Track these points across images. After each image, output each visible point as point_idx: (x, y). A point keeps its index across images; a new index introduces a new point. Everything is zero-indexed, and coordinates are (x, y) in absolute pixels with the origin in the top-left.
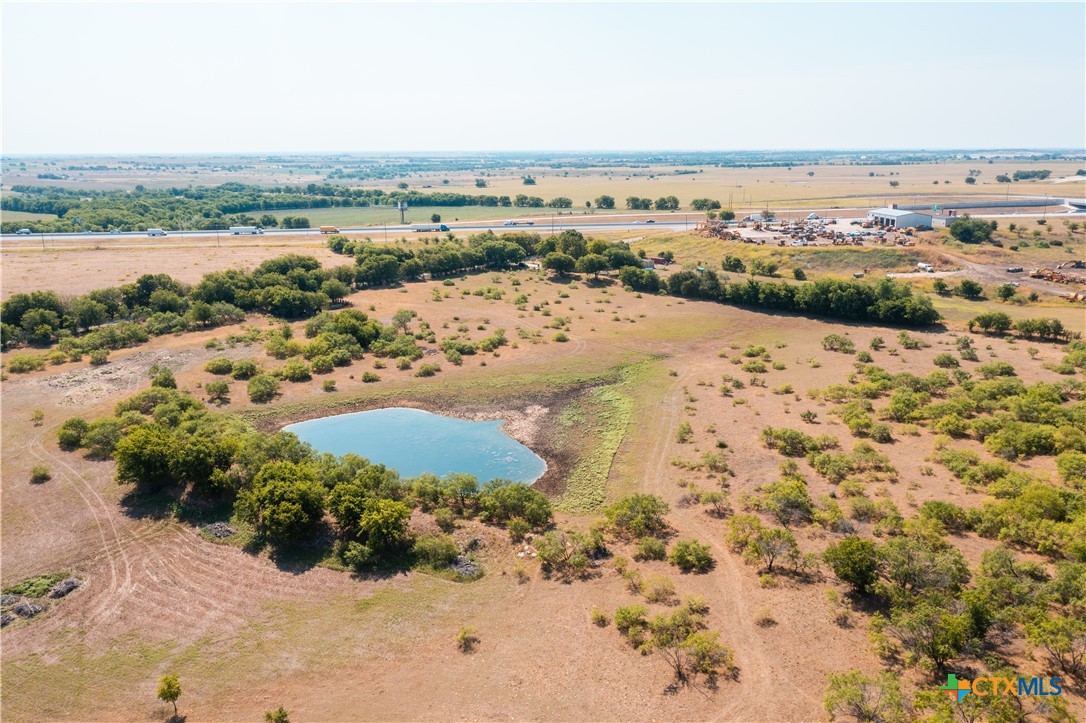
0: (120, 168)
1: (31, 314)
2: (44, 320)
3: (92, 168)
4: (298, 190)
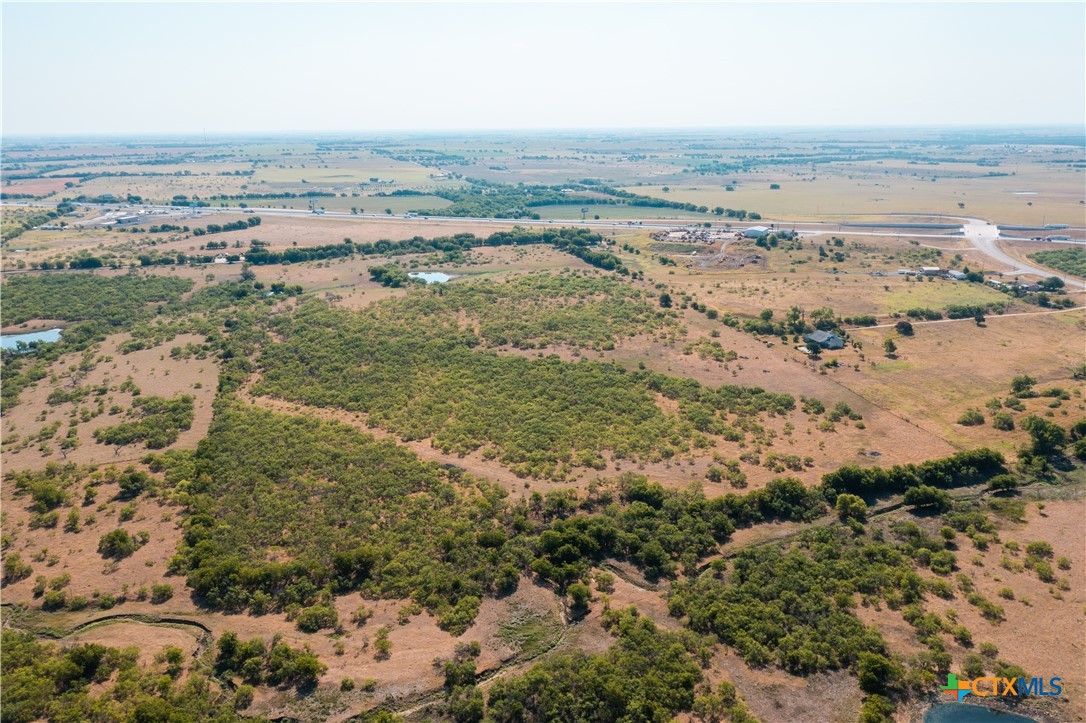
2: (384, 246)
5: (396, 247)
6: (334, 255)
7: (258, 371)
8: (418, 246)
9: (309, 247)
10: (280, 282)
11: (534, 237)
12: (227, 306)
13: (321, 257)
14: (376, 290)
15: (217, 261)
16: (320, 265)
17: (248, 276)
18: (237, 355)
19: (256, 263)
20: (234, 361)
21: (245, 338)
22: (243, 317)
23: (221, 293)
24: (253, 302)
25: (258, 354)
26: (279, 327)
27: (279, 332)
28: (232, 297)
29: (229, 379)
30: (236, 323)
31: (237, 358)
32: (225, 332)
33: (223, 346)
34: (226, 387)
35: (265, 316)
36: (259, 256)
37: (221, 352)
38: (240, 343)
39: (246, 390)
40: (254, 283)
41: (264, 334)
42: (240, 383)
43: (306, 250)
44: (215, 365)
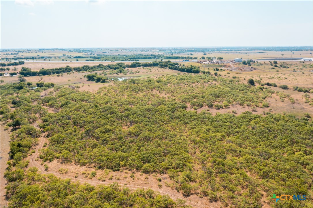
0: (121, 51)
1: (85, 67)
2: (87, 68)
3: (115, 51)
4: (149, 56)
5: (92, 68)
6: (64, 72)
7: (43, 135)
8: (102, 68)
9: (51, 69)
10: (41, 82)
11: (149, 64)
12: (12, 94)
13: (58, 73)
14: (93, 84)
15: (5, 75)
16: (59, 76)
17: (22, 81)
18: (24, 124)
19: (25, 76)
20: (22, 128)
21: (28, 111)
22: (23, 99)
23: (8, 88)
24: (28, 92)
25: (39, 122)
26: (50, 103)
27: (51, 106)
28: (15, 89)
29: (19, 145)
30: (20, 102)
31: (24, 126)
32: (12, 107)
33: (12, 117)
34: (18, 155)
35: (37, 97)
36: (26, 73)
37: (10, 121)
38: (25, 115)
39: (37, 154)
40: (26, 83)
41: (40, 107)
42: (29, 147)
43: (50, 70)
44: (6, 131)
